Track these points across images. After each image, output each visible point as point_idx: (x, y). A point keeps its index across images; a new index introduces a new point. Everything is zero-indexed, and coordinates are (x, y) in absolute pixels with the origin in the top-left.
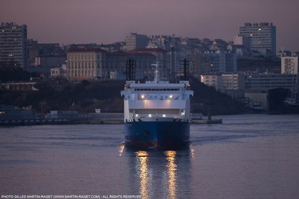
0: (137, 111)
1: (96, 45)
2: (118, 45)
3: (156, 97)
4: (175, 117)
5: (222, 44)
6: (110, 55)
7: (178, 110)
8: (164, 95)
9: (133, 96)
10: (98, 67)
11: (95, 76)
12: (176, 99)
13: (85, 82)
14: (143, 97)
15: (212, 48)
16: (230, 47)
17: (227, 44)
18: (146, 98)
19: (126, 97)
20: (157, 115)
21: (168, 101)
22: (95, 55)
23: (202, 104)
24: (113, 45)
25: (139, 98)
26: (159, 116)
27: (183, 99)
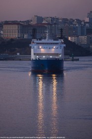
0: (38, 54)
1: (17, 21)
2: (28, 21)
3: (47, 47)
4: (57, 57)
5: (79, 21)
6: (24, 26)
7: (58, 54)
8: (51, 47)
9: (36, 47)
10: (19, 32)
11: (17, 36)
12: (57, 48)
13: (12, 40)
14: (40, 47)
15: (74, 23)
16: (83, 23)
17: (81, 21)
18: (42, 48)
19: (32, 47)
20: (47, 56)
21: (53, 50)
22: (17, 26)
23: (69, 51)
24: (26, 22)
25: (39, 48)
26: (49, 57)
27: (60, 48)
